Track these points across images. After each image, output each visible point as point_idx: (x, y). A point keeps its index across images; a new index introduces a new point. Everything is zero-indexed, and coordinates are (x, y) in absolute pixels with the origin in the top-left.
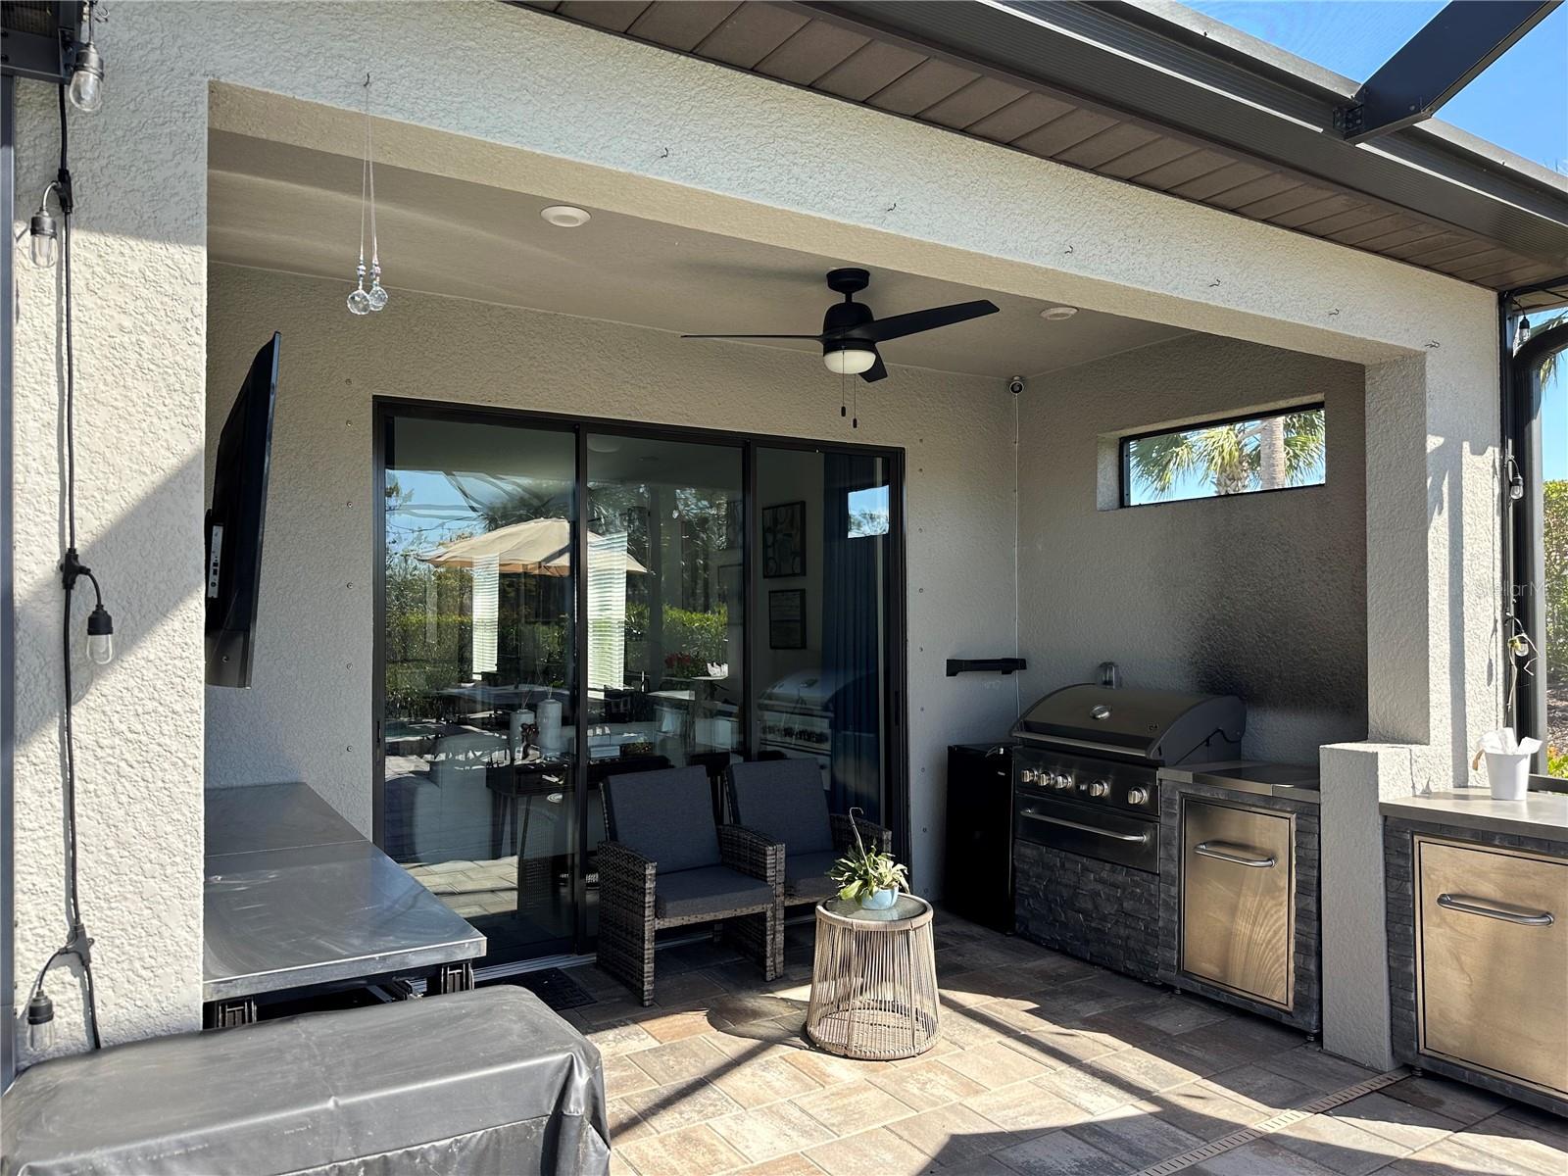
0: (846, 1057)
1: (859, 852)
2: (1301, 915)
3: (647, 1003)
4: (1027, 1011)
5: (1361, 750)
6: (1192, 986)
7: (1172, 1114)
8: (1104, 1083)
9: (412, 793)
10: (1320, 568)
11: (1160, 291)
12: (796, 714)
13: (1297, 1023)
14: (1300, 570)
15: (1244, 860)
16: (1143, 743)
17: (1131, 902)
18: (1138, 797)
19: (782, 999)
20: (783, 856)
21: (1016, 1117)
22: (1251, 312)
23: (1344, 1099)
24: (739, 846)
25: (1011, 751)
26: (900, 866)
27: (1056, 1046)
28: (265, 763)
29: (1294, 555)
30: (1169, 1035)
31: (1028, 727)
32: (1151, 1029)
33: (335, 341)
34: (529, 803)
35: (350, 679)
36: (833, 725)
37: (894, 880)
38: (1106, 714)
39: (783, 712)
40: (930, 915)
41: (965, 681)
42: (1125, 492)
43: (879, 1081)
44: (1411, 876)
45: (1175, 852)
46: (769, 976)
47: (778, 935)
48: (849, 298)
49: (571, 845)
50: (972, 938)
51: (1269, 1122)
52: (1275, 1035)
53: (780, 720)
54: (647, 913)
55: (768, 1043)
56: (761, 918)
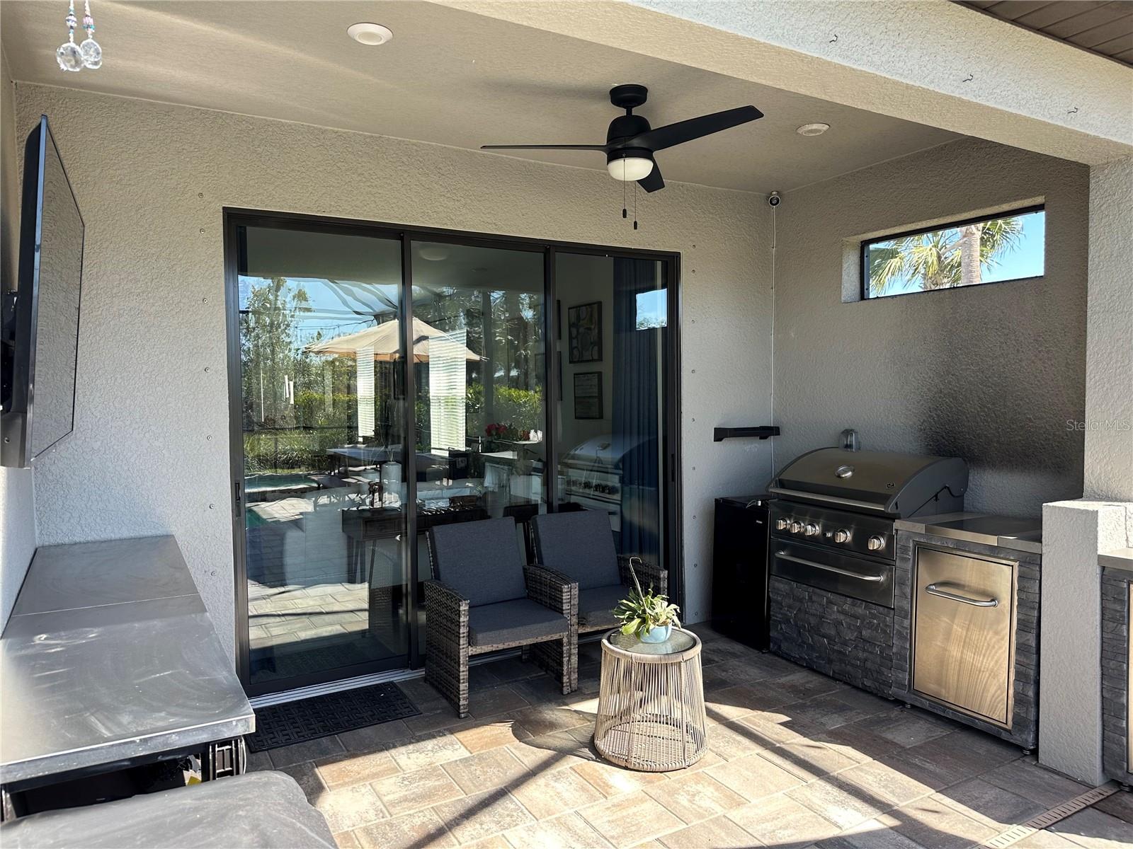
0: (626, 768)
1: (639, 595)
2: (1021, 649)
3: (463, 715)
4: (781, 724)
5: (1082, 508)
6: (921, 702)
7: (910, 828)
8: (850, 797)
9: (282, 538)
10: (1037, 349)
11: (917, 84)
12: (595, 471)
13: (1016, 739)
14: (1018, 350)
15: (970, 600)
16: (883, 499)
17: (870, 631)
18: (876, 544)
19: (575, 711)
20: (577, 593)
21: (774, 831)
22: (999, 107)
23: (1063, 814)
24: (541, 583)
25: (767, 504)
26: (673, 606)
27: (806, 759)
28: (139, 519)
29: (1013, 338)
30: (902, 747)
31: (782, 484)
32: (887, 742)
33: (188, 159)
34: (374, 545)
35: (210, 449)
36: (622, 480)
37: (668, 618)
38: (849, 474)
39: (584, 470)
40: (699, 648)
41: (729, 445)
42: (866, 287)
43: (653, 793)
44: (1126, 620)
45: (908, 590)
46: (566, 690)
47: (573, 657)
48: (629, 112)
49: (405, 578)
50: (734, 655)
51: (999, 838)
52: (996, 749)
53: (579, 476)
54: (461, 642)
55: (562, 754)
56: (559, 643)
